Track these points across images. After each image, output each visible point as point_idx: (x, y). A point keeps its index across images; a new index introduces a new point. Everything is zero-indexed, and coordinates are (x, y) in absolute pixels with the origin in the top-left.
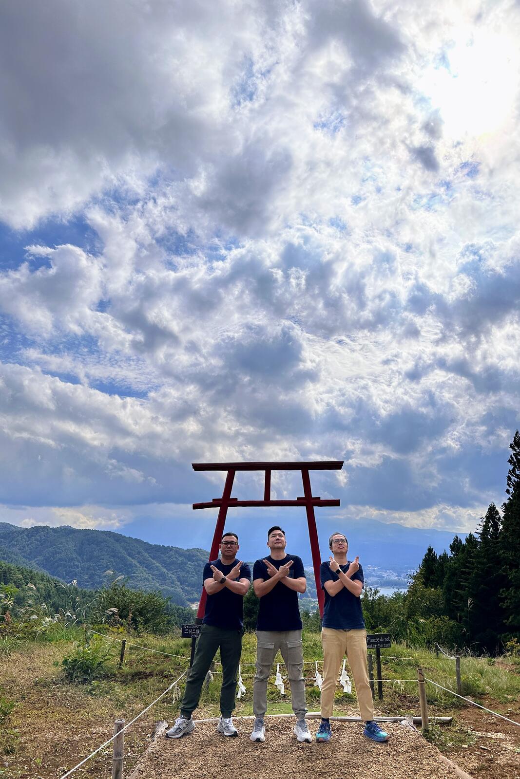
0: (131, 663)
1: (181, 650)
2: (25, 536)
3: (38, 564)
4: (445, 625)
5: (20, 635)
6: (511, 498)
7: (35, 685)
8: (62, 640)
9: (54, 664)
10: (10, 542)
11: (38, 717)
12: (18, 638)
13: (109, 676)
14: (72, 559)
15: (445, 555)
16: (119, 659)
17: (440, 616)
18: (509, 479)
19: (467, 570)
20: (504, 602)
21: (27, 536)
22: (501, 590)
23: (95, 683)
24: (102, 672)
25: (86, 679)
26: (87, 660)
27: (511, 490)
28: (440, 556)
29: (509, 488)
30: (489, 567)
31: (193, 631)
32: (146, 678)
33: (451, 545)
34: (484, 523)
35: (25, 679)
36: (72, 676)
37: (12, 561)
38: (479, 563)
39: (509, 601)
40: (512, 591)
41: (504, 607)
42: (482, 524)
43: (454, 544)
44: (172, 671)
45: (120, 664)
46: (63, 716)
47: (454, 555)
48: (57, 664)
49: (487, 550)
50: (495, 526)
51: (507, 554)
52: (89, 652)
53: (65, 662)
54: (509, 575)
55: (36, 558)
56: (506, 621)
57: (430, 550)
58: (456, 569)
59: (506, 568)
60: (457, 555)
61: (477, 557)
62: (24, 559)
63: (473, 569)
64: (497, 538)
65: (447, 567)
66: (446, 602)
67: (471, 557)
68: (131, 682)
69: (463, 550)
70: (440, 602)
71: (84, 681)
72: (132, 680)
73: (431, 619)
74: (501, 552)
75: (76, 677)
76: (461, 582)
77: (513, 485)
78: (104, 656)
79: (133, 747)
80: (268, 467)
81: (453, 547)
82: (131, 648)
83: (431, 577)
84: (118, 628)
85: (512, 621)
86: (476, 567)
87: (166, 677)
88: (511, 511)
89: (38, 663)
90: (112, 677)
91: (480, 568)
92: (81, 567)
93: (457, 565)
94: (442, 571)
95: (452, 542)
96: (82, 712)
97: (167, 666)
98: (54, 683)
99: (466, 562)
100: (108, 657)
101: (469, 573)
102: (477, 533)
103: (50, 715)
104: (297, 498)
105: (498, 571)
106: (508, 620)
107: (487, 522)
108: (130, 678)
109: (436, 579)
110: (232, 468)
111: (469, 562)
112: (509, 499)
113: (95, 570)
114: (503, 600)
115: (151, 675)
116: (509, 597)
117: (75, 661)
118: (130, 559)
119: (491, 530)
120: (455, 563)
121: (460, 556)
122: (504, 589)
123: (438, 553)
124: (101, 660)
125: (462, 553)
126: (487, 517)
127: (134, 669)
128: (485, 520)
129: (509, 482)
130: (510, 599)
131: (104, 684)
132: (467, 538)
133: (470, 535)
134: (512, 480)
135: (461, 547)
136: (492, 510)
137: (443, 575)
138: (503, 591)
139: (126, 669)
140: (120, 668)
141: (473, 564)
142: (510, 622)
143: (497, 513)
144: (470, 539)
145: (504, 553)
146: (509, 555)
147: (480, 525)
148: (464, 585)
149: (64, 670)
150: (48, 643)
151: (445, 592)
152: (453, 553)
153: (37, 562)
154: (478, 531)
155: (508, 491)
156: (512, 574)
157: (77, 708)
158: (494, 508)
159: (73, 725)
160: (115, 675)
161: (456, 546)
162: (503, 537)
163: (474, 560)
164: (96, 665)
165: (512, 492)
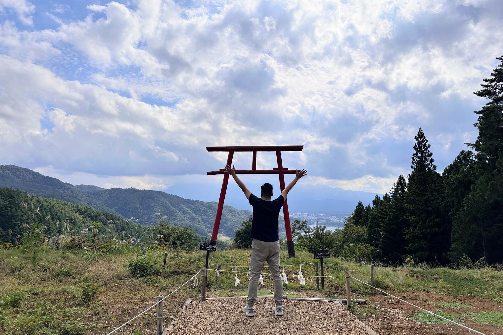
0: (170, 266)
1: (201, 259)
2: (107, 194)
3: (116, 211)
4: (368, 249)
5: (104, 250)
6: (414, 171)
7: (113, 278)
8: (129, 253)
9: (124, 266)
10: (98, 197)
11: (114, 295)
12: (103, 252)
13: (157, 273)
14: (137, 208)
15: (369, 207)
16: (163, 264)
17: (364, 244)
18: (413, 159)
19: (383, 216)
20: (406, 236)
21: (108, 193)
22: (404, 229)
23: (148, 277)
24: (153, 271)
25: (143, 275)
26: (143, 264)
27: (414, 166)
28: (366, 208)
29: (413, 165)
30: (398, 214)
31: (207, 247)
32: (179, 275)
33: (373, 201)
34: (396, 187)
35: (107, 274)
36: (135, 273)
37: (100, 209)
38: (391, 212)
39: (409, 235)
40: (411, 229)
41: (405, 239)
42: (394, 188)
43: (375, 200)
44: (195, 270)
45: (164, 267)
46: (129, 295)
47: (375, 207)
48: (126, 266)
49: (397, 204)
50: (403, 189)
51: (409, 206)
52: (145, 259)
53: (130, 265)
54: (410, 219)
55: (114, 207)
56: (406, 247)
57: (360, 204)
58: (376, 215)
59: (408, 215)
60: (377, 207)
61: (390, 208)
62: (107, 208)
63: (387, 215)
64: (403, 196)
65: (370, 214)
66: (369, 235)
67: (386, 208)
68: (170, 277)
69: (381, 204)
70: (365, 235)
71: (142, 276)
72: (171, 275)
73: (359, 245)
74: (406, 205)
75: (137, 274)
76: (379, 223)
77: (416, 163)
78: (154, 262)
79: (171, 312)
80: (255, 150)
81: (374, 202)
82: (171, 258)
83: (360, 220)
84: (163, 247)
85: (410, 247)
86: (389, 214)
87: (191, 274)
88: (413, 180)
89: (114, 266)
90: (159, 274)
91: (392, 215)
92: (142, 212)
93: (377, 213)
94: (367, 217)
95: (374, 199)
96: (141, 293)
97: (192, 268)
98: (124, 277)
99: (383, 211)
100: (157, 262)
101: (384, 218)
102: (390, 193)
103: (121, 294)
104: (273, 169)
105: (403, 217)
106: (408, 246)
107: (397, 186)
108: (170, 274)
109: (363, 221)
110: (231, 150)
111: (385, 211)
112: (413, 172)
113: (151, 214)
114: (405, 235)
115: (182, 272)
116: (409, 233)
117: (136, 264)
118: (172, 208)
119: (400, 191)
120: (375, 212)
121: (379, 207)
122: (406, 228)
123: (365, 205)
124: (152, 264)
125: (381, 206)
126: (398, 184)
127: (172, 270)
128: (396, 185)
129: (413, 161)
130: (410, 234)
131: (154, 278)
132: (384, 197)
133: (386, 195)
134: (415, 160)
135: (380, 202)
136: (401, 179)
137: (367, 219)
138: (406, 229)
139: (167, 270)
140: (164, 269)
141: (387, 212)
142: (409, 248)
143: (404, 181)
144: (386, 197)
145: (407, 206)
146: (411, 207)
147: (392, 188)
148: (381, 225)
149: (130, 270)
150: (120, 254)
151: (368, 229)
152: (375, 205)
153: (115, 209)
154: (391, 192)
155: (412, 167)
156: (412, 219)
157: (138, 291)
158: (403, 178)
159: (135, 300)
160: (161, 273)
161: (377, 201)
162: (407, 196)
163: (388, 210)
164: (149, 267)
165: (415, 168)
